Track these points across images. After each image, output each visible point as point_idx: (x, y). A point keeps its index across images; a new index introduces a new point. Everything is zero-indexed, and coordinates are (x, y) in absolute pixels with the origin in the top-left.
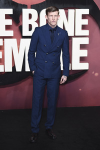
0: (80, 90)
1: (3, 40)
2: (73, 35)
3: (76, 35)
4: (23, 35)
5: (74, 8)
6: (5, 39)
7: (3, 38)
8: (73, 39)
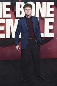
0: (49, 48)
1: (5, 20)
2: (45, 17)
3: (47, 17)
4: (17, 17)
5: (46, 1)
6: (6, 19)
7: (5, 18)
8: (45, 19)
